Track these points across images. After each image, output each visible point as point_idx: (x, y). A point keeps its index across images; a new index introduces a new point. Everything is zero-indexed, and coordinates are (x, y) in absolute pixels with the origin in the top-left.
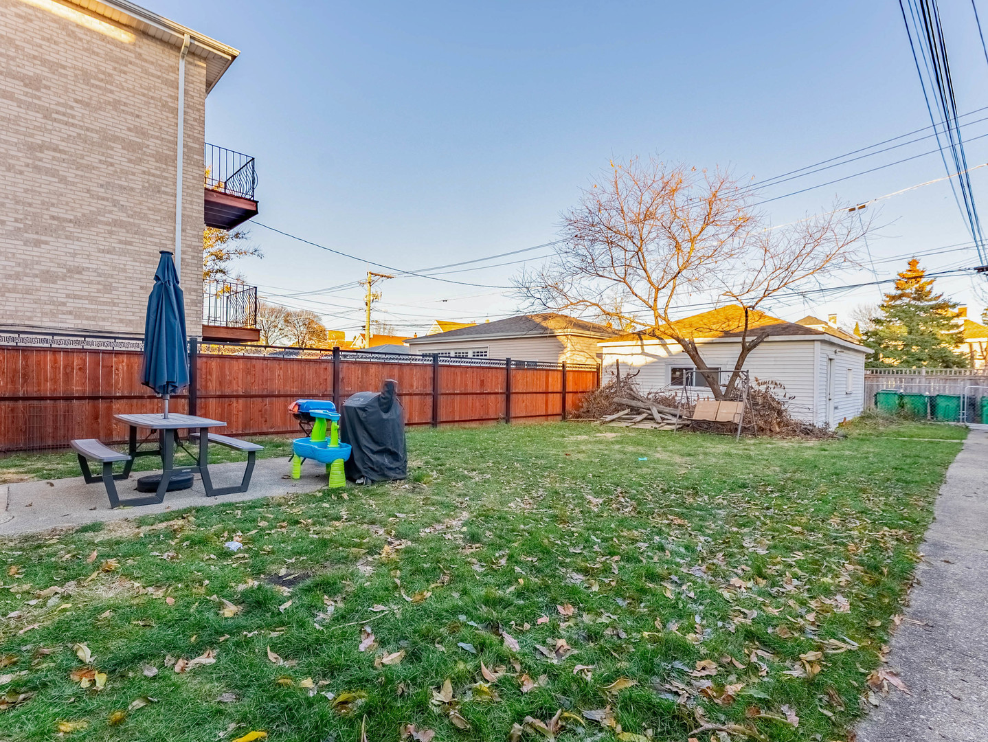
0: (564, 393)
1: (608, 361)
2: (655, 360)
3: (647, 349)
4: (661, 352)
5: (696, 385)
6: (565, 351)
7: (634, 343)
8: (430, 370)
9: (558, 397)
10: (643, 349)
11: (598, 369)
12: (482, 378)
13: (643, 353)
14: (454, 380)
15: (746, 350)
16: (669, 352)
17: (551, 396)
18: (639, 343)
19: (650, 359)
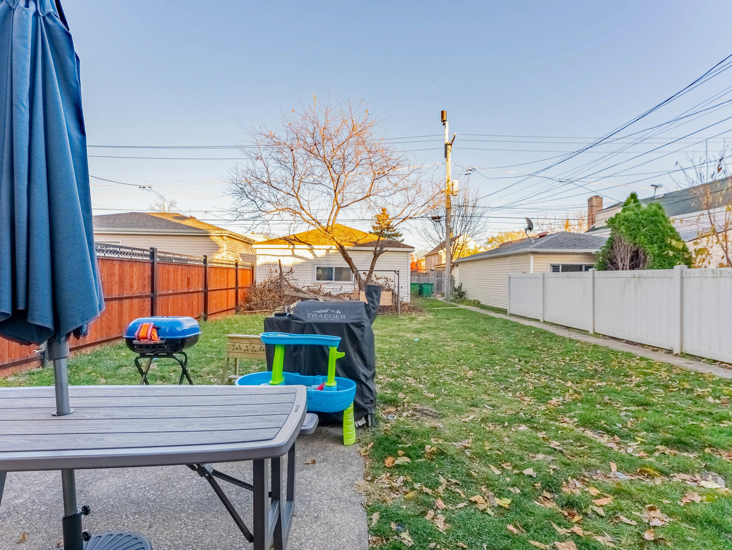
0: (236, 288)
1: (260, 261)
2: (304, 261)
3: (297, 252)
4: (309, 256)
5: (335, 280)
6: (220, 251)
7: (287, 246)
8: (148, 266)
9: (233, 291)
10: (293, 252)
11: (253, 268)
12: (189, 276)
13: (294, 255)
14: (168, 278)
15: (376, 256)
16: (314, 255)
17: (230, 291)
18: (291, 247)
19: (299, 261)
